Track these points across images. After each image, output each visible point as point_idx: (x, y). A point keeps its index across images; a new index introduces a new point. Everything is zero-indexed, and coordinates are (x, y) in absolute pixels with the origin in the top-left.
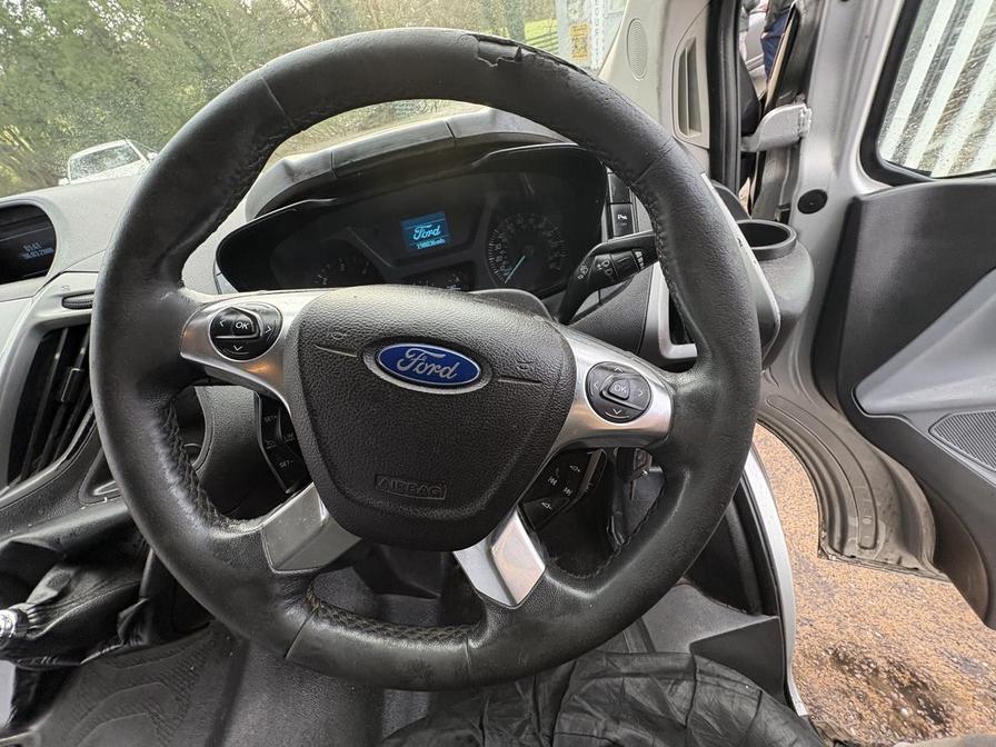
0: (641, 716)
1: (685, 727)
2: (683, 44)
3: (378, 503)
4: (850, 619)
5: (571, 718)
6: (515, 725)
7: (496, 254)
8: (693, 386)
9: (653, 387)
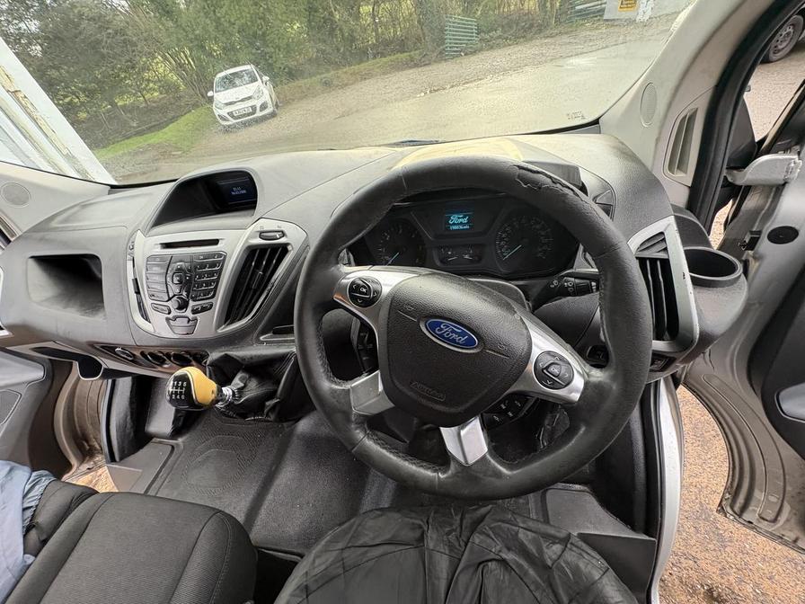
0: (524, 552)
1: (551, 568)
2: (687, 111)
3: (410, 393)
4: (734, 570)
5: (481, 537)
6: (447, 529)
7: (502, 239)
8: (600, 379)
9: (575, 372)
